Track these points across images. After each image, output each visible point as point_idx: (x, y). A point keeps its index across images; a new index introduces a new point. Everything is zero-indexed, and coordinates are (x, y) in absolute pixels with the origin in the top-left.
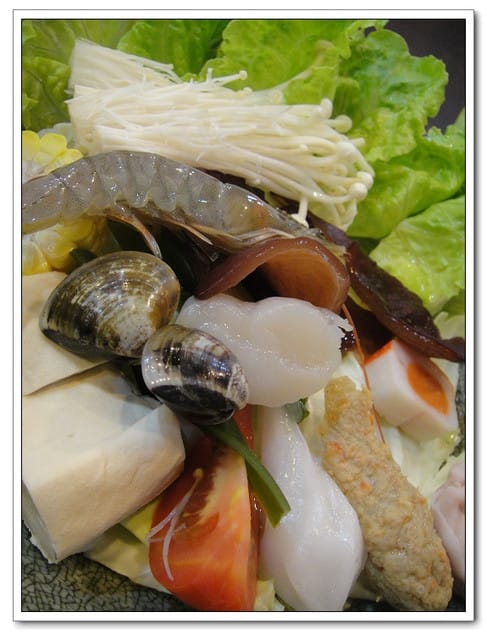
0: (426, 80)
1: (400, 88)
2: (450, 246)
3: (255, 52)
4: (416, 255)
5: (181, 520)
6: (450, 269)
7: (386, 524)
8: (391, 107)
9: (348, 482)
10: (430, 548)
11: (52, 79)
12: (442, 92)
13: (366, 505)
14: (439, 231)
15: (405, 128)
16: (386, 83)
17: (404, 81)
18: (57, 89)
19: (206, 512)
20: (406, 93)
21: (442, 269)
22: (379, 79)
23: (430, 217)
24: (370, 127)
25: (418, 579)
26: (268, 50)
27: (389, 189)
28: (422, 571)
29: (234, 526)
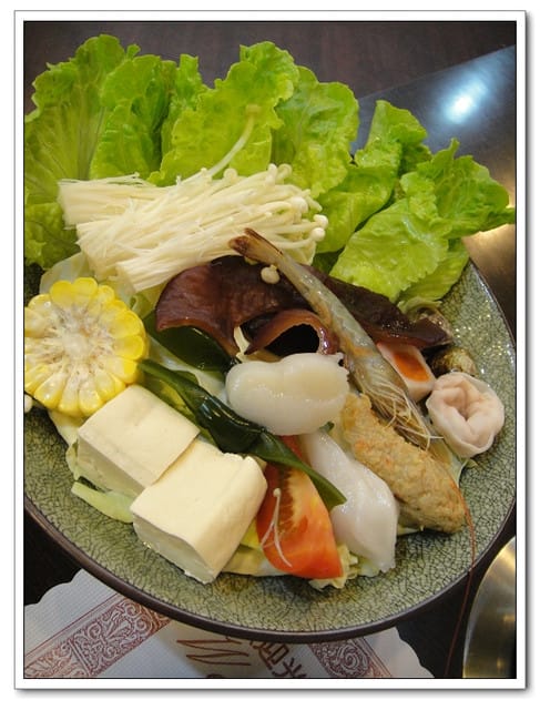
0: (339, 104)
1: (320, 117)
2: (394, 249)
3: (200, 137)
4: (370, 260)
5: (280, 528)
6: (400, 268)
7: (412, 480)
8: (315, 136)
9: (377, 463)
10: (444, 483)
11: (49, 219)
12: (356, 118)
13: (394, 474)
14: (384, 239)
15: (335, 160)
16: (306, 114)
17: (320, 110)
18: (55, 226)
19: (296, 517)
20: (325, 119)
21: (394, 268)
22: (299, 112)
23: (373, 227)
24: (304, 161)
25: (444, 506)
26: (209, 131)
27: (335, 212)
28: (444, 499)
29: (320, 522)
